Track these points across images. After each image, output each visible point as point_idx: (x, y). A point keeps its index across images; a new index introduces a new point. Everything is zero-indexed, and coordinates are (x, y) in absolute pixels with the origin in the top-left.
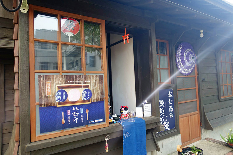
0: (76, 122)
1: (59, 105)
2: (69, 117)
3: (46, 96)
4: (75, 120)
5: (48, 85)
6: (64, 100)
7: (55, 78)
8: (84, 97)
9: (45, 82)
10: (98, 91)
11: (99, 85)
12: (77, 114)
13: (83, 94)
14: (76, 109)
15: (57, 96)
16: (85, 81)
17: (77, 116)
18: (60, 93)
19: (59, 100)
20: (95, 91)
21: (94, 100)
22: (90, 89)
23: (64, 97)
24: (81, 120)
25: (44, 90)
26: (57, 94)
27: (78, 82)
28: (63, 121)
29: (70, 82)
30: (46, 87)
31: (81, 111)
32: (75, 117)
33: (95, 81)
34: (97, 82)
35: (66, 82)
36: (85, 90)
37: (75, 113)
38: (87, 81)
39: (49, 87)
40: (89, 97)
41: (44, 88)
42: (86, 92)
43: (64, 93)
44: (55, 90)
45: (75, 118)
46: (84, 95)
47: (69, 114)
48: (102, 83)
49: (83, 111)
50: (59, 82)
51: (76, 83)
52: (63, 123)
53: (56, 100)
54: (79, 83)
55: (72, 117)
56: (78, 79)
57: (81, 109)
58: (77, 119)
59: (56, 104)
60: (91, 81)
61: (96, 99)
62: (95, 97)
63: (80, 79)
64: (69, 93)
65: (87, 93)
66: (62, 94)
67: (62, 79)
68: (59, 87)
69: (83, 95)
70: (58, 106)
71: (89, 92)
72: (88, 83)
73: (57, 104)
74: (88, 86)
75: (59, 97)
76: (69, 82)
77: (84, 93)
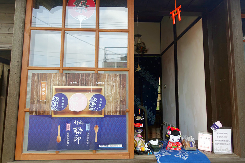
0: (79, 143)
1: (54, 114)
2: (68, 134)
3: (39, 100)
4: (78, 139)
5: (43, 86)
6: (62, 109)
7: (52, 77)
8: (92, 106)
9: (40, 82)
10: (117, 98)
11: (120, 90)
12: (80, 131)
13: (91, 102)
14: (80, 123)
15: (53, 102)
16: (95, 82)
17: (80, 134)
18: (58, 98)
19: (55, 107)
20: (111, 98)
21: (109, 112)
22: (103, 95)
23: (63, 104)
24: (86, 141)
25: (37, 93)
26: (54, 99)
27: (84, 83)
28: (59, 138)
29: (74, 83)
30: (40, 89)
31: (87, 127)
32: (77, 134)
33: (112, 83)
34: (116, 85)
35: (67, 83)
36: (95, 96)
37: (78, 129)
38: (99, 83)
39: (44, 90)
40: (100, 107)
41: (37, 89)
42: (96, 99)
43: (63, 98)
44: (51, 93)
45: (77, 136)
46: (93, 104)
47: (68, 130)
48: (124, 86)
49: (89, 127)
50: (58, 83)
51: (82, 85)
52: (59, 141)
53: (52, 107)
54: (86, 86)
55: (73, 134)
56: (85, 79)
57: (87, 124)
58: (80, 138)
59: (50, 112)
60: (107, 83)
61: (112, 111)
62: (112, 108)
63: (89, 79)
64: (71, 98)
65: (98, 101)
66: (60, 100)
67: (61, 78)
68: (57, 90)
69: (91, 104)
70: (53, 116)
71: (101, 99)
72: (100, 85)
73: (53, 114)
74: (100, 90)
75: (55, 103)
76: (71, 83)
77: (93, 100)
